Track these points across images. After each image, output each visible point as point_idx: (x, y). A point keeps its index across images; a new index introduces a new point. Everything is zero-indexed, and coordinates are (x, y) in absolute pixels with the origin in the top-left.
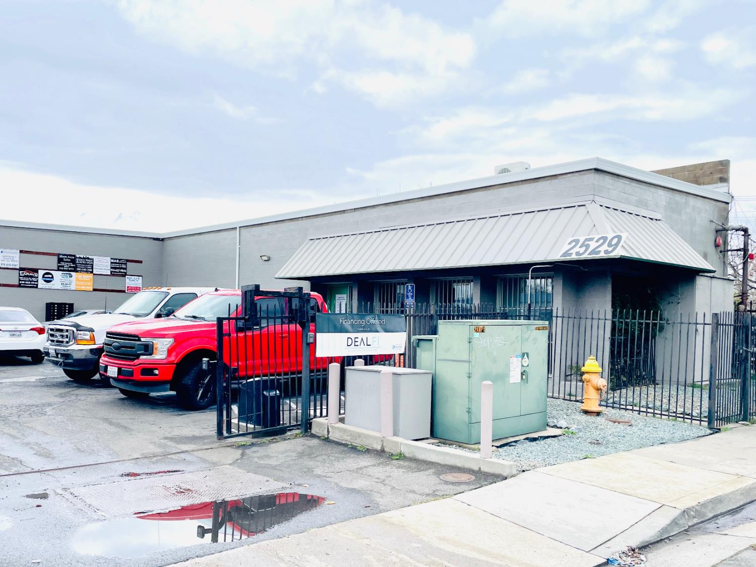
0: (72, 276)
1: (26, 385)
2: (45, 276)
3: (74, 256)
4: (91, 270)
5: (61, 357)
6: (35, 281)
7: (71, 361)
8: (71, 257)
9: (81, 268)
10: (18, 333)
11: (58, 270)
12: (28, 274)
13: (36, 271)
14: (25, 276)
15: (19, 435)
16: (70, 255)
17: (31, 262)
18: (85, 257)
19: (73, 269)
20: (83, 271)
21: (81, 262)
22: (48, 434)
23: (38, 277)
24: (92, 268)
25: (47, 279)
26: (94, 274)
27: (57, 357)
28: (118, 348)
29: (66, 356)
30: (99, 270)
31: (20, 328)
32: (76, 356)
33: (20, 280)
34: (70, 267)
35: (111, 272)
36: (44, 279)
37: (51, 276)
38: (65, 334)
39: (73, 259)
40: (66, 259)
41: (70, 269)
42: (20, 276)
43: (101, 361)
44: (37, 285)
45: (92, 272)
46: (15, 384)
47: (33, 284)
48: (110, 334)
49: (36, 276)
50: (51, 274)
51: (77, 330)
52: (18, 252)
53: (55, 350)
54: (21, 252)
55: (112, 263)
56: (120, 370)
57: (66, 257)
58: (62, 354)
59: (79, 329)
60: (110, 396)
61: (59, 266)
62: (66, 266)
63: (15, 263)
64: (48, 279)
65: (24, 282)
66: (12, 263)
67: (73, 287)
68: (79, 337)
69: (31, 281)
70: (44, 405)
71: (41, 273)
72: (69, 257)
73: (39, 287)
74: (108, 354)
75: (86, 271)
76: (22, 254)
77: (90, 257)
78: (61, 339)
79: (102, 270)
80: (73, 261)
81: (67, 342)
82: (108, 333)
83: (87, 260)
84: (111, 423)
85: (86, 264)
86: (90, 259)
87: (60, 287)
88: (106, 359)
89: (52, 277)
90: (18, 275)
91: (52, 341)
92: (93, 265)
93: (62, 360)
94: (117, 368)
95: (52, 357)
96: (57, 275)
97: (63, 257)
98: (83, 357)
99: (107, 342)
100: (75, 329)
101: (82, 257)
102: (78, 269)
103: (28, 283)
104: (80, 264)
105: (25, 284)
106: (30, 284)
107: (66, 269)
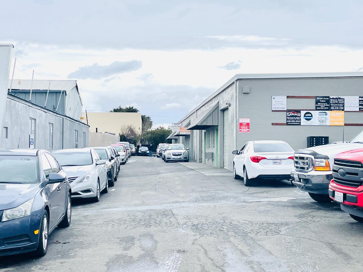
0: (327, 114)
1: (278, 204)
2: (306, 115)
3: (328, 97)
4: (342, 108)
5: (303, 181)
6: (298, 120)
7: (311, 185)
8: (326, 99)
9: (334, 107)
10: (279, 161)
11: (316, 110)
12: (293, 114)
13: (299, 111)
14: (291, 116)
15: (248, 253)
16: (326, 97)
17: (296, 105)
18: (337, 97)
19: (328, 108)
20: (336, 109)
21: (334, 102)
22: (273, 255)
23: (300, 117)
24: (344, 106)
25: (307, 118)
26: (345, 111)
27: (300, 181)
28: (344, 174)
29: (307, 181)
30: (349, 108)
31: (280, 157)
32: (315, 181)
33: (287, 120)
34: (326, 107)
35: (360, 109)
36: (305, 118)
37: (310, 115)
38: (306, 161)
39: (327, 100)
40: (322, 100)
41: (325, 108)
42: (287, 117)
43: (330, 187)
44: (300, 123)
45: (343, 110)
46: (269, 203)
47: (297, 122)
48: (338, 161)
49: (299, 115)
50: (310, 113)
51: (315, 158)
52: (286, 97)
53: (298, 175)
54: (288, 97)
55: (360, 101)
56: (345, 195)
57: (322, 99)
58: (303, 179)
59: (316, 157)
60: (342, 219)
61: (316, 107)
62: (322, 106)
63: (283, 106)
64: (309, 117)
65: (290, 121)
66: (281, 106)
67: (328, 123)
68: (317, 164)
69: (295, 120)
70: (282, 224)
71: (303, 113)
72: (324, 98)
73: (301, 124)
74: (335, 179)
75: (339, 109)
76: (289, 99)
77: (341, 97)
78: (303, 166)
79: (352, 108)
80: (328, 102)
81: (308, 169)
82: (335, 160)
83: (339, 100)
84: (333, 248)
85: (338, 103)
86: (341, 99)
87: (317, 123)
88: (334, 185)
89: (312, 116)
90: (286, 116)
91: (297, 167)
92: (344, 103)
93: (303, 184)
94: (343, 194)
95: (297, 181)
96: (315, 114)
97: (320, 99)
98: (320, 182)
99: (335, 169)
100: (313, 157)
101: (335, 97)
102: (332, 108)
103: (293, 121)
104: (333, 103)
105: (291, 122)
106: (295, 122)
107: (323, 108)
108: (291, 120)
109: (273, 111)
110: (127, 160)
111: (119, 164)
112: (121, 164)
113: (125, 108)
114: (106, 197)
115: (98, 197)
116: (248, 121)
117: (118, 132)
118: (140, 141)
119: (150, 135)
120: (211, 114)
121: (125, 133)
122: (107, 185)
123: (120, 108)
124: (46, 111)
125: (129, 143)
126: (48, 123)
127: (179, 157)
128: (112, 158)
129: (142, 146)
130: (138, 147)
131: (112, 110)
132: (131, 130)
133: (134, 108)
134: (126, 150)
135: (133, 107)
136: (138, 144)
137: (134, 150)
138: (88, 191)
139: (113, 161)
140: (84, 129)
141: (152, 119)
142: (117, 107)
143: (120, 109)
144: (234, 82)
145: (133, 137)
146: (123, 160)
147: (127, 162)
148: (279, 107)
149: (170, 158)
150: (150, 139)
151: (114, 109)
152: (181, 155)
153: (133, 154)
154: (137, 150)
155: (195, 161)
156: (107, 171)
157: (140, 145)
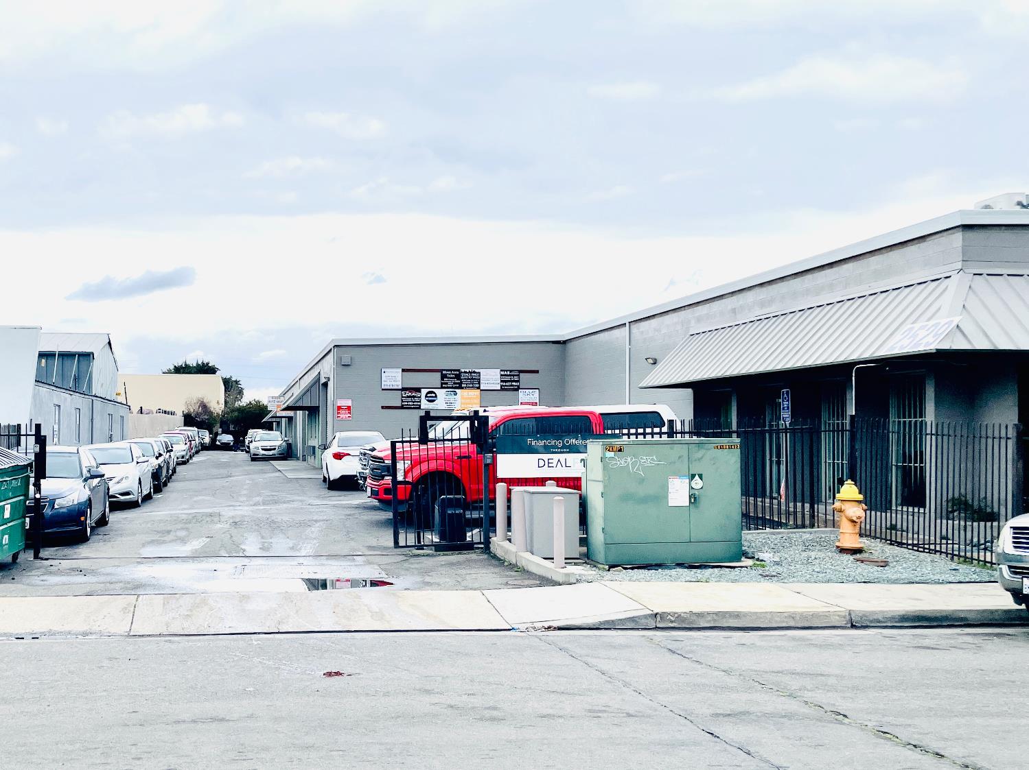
0: (456, 394)
3: (458, 370)
4: (477, 386)
6: (417, 402)
8: (455, 373)
9: (467, 384)
11: (442, 388)
12: (410, 394)
13: (418, 390)
14: (408, 397)
16: (455, 370)
17: (414, 380)
18: (471, 371)
19: (457, 386)
20: (469, 387)
21: (466, 377)
23: (420, 397)
24: (479, 383)
25: (430, 399)
26: (481, 390)
30: (487, 385)
33: (402, 401)
34: (455, 383)
35: (501, 386)
36: (427, 398)
37: (434, 395)
39: (457, 375)
40: (450, 374)
41: (454, 385)
42: (402, 397)
44: (420, 405)
45: (479, 388)
47: (415, 405)
49: (419, 394)
50: (434, 393)
52: (401, 370)
54: (403, 370)
55: (501, 375)
57: (450, 372)
61: (442, 384)
62: (450, 382)
63: (398, 383)
64: (432, 398)
65: (406, 403)
67: (459, 407)
69: (414, 402)
71: (424, 392)
72: (453, 372)
73: (422, 408)
75: (472, 387)
76: (404, 373)
77: (477, 371)
79: (490, 385)
80: (458, 377)
83: (473, 374)
85: (472, 379)
86: (476, 373)
87: (444, 406)
88: (369, 480)
89: (436, 396)
92: (479, 379)
96: (441, 393)
97: (447, 372)
101: (468, 371)
102: (463, 385)
103: (411, 403)
104: (465, 379)
105: (407, 405)
106: (413, 405)
107: (451, 386)
108: (408, 402)
109: (383, 390)
110: (191, 457)
111: (175, 463)
112: (178, 464)
113: (195, 365)
114: (150, 503)
115: (140, 501)
116: (349, 403)
117: (180, 410)
118: (219, 425)
119: (236, 414)
120: (309, 390)
121: (192, 410)
122: (152, 490)
123: (186, 365)
124: (71, 393)
125: (196, 429)
126: (73, 409)
127: (271, 453)
128: (160, 455)
129: (223, 432)
130: (217, 434)
131: (172, 368)
132: (204, 406)
133: (210, 365)
134: (190, 440)
135: (208, 364)
136: (215, 430)
137: (207, 440)
138: (127, 494)
139: (161, 459)
140: (123, 411)
141: (243, 385)
142: (180, 363)
143: (185, 367)
144: (331, 350)
145: (206, 417)
146: (183, 457)
147: (190, 461)
148: (394, 383)
149: (258, 455)
150: (236, 421)
151: (175, 366)
152: (275, 449)
153: (204, 447)
154: (213, 440)
155: (298, 459)
156: (151, 471)
157: (220, 430)
